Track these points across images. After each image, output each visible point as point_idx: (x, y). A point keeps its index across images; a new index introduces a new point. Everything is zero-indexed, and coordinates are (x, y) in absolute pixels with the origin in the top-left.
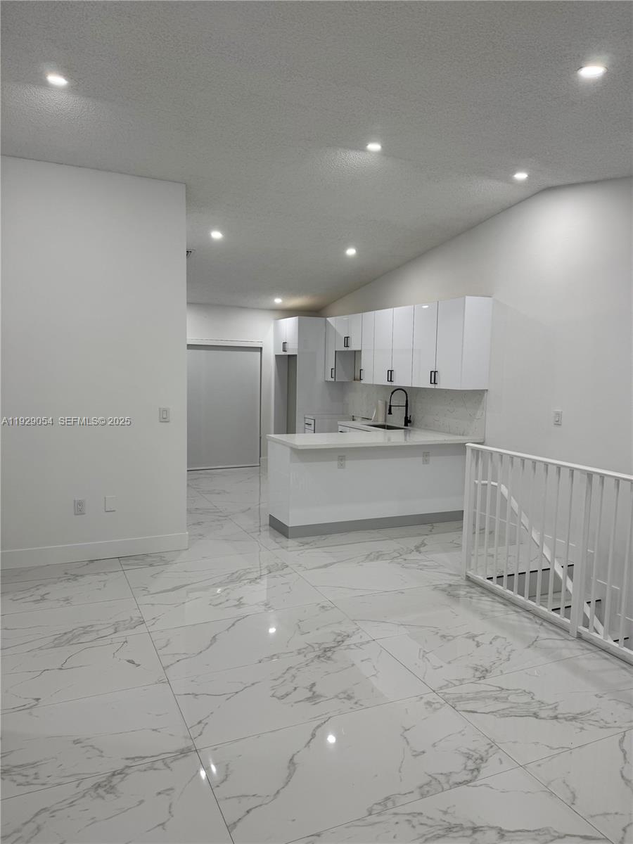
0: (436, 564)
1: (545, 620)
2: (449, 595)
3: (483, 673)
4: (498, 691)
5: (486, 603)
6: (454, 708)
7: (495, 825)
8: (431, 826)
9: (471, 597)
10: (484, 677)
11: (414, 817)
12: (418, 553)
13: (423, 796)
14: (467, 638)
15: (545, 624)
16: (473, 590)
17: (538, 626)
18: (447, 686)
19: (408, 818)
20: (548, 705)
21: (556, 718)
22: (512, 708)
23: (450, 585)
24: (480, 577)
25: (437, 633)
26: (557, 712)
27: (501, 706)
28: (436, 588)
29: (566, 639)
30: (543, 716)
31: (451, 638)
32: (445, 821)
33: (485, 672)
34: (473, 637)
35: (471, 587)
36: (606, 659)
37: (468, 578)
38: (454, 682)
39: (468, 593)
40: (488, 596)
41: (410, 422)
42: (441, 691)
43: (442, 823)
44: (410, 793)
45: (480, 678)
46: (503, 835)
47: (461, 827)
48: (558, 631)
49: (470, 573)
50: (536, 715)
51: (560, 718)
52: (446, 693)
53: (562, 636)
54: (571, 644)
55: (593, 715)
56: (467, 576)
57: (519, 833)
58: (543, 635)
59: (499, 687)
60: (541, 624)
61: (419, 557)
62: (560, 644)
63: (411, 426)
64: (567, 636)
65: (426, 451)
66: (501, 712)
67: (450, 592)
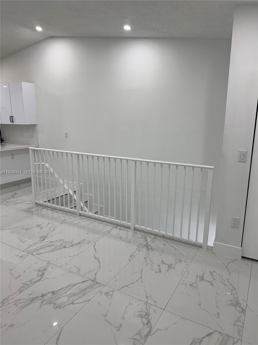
0: (22, 201)
1: (67, 212)
2: (28, 212)
3: (44, 238)
4: (50, 243)
5: (44, 211)
6: (32, 255)
7: (51, 291)
8: (25, 302)
9: (38, 211)
10: (44, 240)
11: (17, 302)
12: (13, 198)
13: (20, 292)
14: (37, 227)
15: (68, 213)
16: (38, 208)
17: (65, 215)
18: (29, 248)
19: (14, 303)
20: (69, 242)
21: (72, 245)
22: (56, 247)
23: (29, 208)
24: (41, 202)
25: (24, 228)
26: (73, 243)
27: (51, 248)
28: (22, 210)
29: (75, 217)
30: (67, 247)
31: (30, 228)
32: (30, 298)
33: (45, 238)
34: (39, 226)
35: (37, 207)
36: (89, 220)
37: (36, 204)
38: (32, 245)
39: (36, 209)
40: (45, 209)
41: (3, 140)
42: (27, 250)
43: (29, 299)
44: (14, 293)
45: (42, 240)
46: (54, 293)
47: (38, 297)
48: (72, 215)
49: (37, 201)
50: (65, 247)
51: (74, 245)
52: (29, 250)
53: (74, 216)
54: (77, 218)
55: (85, 240)
56: (36, 203)
57: (60, 290)
58: (67, 218)
59: (51, 241)
60: (66, 214)
61: (14, 199)
62: (73, 219)
63: (4, 142)
64: (76, 216)
65: (12, 153)
66: (52, 250)
67: (29, 211)
